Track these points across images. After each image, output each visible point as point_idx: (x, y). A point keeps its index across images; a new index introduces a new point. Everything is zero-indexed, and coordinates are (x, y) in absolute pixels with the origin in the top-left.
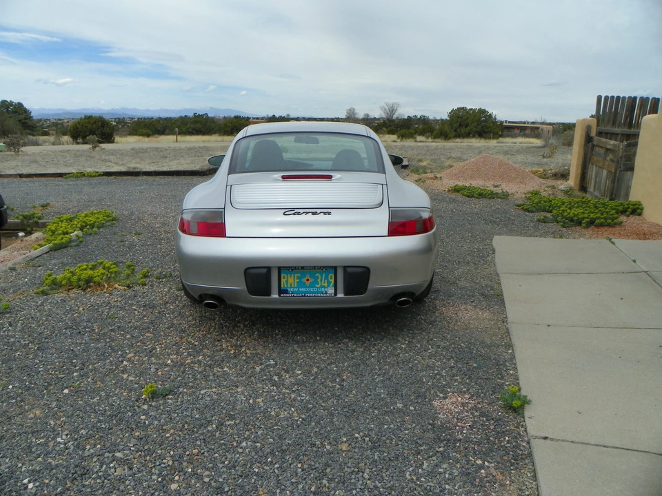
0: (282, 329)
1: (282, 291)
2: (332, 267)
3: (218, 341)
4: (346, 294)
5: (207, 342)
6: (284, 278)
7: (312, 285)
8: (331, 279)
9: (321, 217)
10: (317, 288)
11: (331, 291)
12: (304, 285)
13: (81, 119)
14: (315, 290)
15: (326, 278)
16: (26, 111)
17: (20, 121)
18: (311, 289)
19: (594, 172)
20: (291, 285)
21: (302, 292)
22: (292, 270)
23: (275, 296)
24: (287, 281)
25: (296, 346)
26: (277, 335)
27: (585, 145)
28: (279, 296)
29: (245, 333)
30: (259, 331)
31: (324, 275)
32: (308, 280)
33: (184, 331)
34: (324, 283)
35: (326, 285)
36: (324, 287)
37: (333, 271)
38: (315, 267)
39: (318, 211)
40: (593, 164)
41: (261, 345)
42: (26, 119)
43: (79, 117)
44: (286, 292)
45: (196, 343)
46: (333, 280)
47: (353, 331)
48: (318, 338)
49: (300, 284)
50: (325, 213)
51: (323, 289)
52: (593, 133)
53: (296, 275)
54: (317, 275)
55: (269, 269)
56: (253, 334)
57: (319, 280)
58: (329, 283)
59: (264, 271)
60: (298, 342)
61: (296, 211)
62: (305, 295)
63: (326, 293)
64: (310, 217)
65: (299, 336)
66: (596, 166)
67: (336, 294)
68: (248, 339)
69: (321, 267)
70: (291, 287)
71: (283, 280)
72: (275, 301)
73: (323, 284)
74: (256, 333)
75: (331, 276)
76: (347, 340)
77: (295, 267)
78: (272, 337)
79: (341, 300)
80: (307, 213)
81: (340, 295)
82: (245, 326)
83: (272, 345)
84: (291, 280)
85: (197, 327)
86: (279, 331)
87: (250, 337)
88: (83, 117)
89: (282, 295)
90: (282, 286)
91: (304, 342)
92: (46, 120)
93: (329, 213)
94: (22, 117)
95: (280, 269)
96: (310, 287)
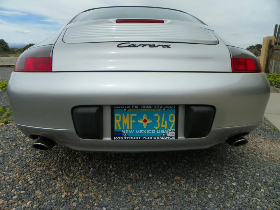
0: (116, 164)
1: (115, 134)
2: (173, 106)
3: (54, 179)
4: (186, 136)
5: (43, 180)
6: (118, 118)
7: (150, 127)
8: (172, 119)
9: (160, 50)
10: (156, 130)
11: (171, 133)
12: (141, 127)
13: (28, 45)
14: (153, 132)
15: (166, 118)
16: (5, 43)
17: (3, 47)
18: (148, 132)
19: (273, 63)
20: (126, 127)
21: (138, 134)
22: (127, 109)
23: (108, 139)
24: (121, 123)
25: (129, 186)
26: (111, 171)
27: (268, 50)
28: (113, 139)
29: (82, 169)
30: (94, 167)
31: (164, 115)
32: (145, 121)
33: (27, 166)
34: (164, 124)
35: (166, 126)
36: (163, 128)
37: (174, 110)
38: (154, 106)
39: (156, 44)
40: (273, 59)
41: (95, 185)
42: (5, 46)
43: (27, 45)
44: (120, 134)
45: (31, 182)
46: (173, 121)
47: (180, 166)
48: (150, 175)
49: (137, 126)
50: (164, 46)
51: (162, 132)
52: (273, 44)
53: (132, 115)
54: (155, 115)
55: (100, 108)
56: (89, 171)
57: (158, 121)
58: (169, 124)
59: (94, 110)
60: (131, 181)
61: (131, 43)
62: (141, 138)
63: (166, 136)
64: (147, 50)
65: (132, 173)
66: (275, 60)
67: (176, 136)
68: (83, 176)
69: (160, 105)
70: (126, 129)
71: (116, 121)
72: (107, 144)
73: (162, 126)
74: (91, 169)
75: (172, 117)
76: (179, 178)
77: (131, 106)
78: (106, 174)
79: (182, 143)
80: (144, 46)
81: (181, 138)
82: (83, 161)
83: (106, 184)
84: (126, 121)
85: (40, 161)
86: (113, 167)
87: (85, 175)
88: (29, 45)
89: (115, 138)
90: (116, 128)
91: (137, 180)
92: (16, 48)
93: (168, 47)
94: (4, 46)
95: (113, 108)
96: (147, 129)
